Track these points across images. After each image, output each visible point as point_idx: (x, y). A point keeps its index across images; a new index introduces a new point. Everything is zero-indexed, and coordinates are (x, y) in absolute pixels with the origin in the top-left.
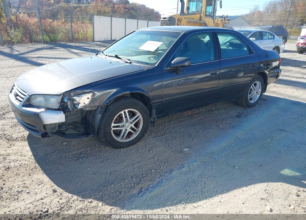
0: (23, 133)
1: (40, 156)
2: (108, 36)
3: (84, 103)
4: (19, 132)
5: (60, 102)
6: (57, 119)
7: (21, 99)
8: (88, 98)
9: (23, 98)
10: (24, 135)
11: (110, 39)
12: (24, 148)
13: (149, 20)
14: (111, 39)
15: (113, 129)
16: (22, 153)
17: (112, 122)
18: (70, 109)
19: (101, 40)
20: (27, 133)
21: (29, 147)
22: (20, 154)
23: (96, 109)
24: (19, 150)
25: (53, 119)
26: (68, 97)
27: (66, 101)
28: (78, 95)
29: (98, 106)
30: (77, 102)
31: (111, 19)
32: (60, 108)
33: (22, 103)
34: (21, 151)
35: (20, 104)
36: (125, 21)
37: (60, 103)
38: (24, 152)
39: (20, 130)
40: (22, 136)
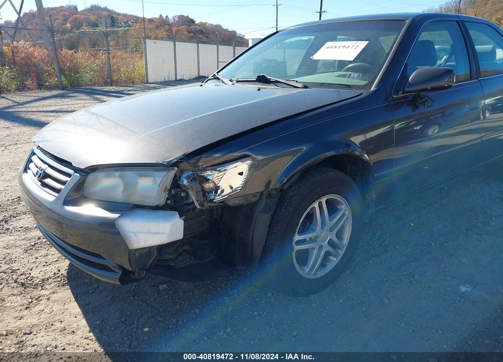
0: (57, 266)
1: (110, 328)
2: (170, 74)
3: (231, 187)
4: (47, 264)
5: (169, 188)
6: (164, 233)
7: (58, 186)
8: (241, 174)
9: (63, 183)
10: (59, 271)
11: (174, 79)
12: (66, 306)
13: (235, 46)
14: (176, 79)
15: (297, 248)
16: (63, 325)
17: (294, 232)
18: (196, 204)
19: (159, 81)
20: (65, 264)
21: (76, 304)
22: (58, 325)
23: (257, 201)
24: (56, 315)
25: (156, 233)
26: (191, 173)
27: (185, 182)
28: (215, 167)
29: (262, 193)
30: (212, 185)
31: (175, 45)
32: (169, 202)
33: (63, 195)
34: (61, 317)
35: (57, 198)
36: (198, 47)
37: (170, 191)
38: (68, 319)
39: (49, 257)
40: (55, 274)
